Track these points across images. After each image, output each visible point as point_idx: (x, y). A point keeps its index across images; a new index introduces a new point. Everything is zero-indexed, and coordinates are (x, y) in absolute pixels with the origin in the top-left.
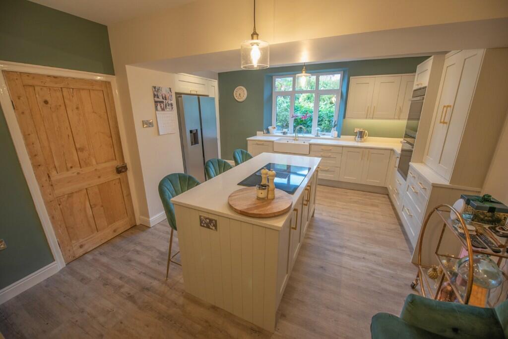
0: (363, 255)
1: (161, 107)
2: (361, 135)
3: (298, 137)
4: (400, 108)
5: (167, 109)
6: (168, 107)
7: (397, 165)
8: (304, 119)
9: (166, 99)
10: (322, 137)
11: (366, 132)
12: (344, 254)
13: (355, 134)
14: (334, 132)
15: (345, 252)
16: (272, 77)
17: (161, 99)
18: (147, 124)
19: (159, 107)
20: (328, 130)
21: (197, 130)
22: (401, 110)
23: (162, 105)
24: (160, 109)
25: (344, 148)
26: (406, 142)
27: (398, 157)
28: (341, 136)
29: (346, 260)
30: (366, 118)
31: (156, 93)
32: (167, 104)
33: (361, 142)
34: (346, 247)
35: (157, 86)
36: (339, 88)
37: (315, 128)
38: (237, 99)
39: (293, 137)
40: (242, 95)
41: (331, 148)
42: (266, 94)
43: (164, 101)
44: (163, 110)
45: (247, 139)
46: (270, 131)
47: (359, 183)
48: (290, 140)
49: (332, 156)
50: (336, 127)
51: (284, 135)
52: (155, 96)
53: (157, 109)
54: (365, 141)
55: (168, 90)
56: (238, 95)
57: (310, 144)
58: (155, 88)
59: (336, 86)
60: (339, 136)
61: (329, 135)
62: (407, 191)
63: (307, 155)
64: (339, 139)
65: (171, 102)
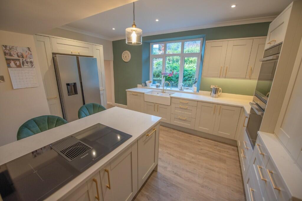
1: (16, 64)
2: (216, 91)
3: (165, 90)
4: (251, 69)
5: (25, 66)
6: (25, 64)
7: (246, 125)
8: (170, 76)
9: (23, 57)
10: (185, 91)
11: (220, 88)
13: (211, 90)
14: (195, 88)
16: (149, 44)
19: (12, 64)
20: (190, 86)
21: (75, 84)
22: (252, 71)
23: (18, 62)
24: (15, 66)
25: (199, 103)
26: (254, 103)
27: (246, 117)
28: (200, 91)
30: (220, 77)
32: (25, 62)
33: (215, 97)
35: (9, 45)
36: (199, 52)
37: (181, 83)
38: (124, 60)
40: (127, 57)
41: (188, 101)
42: (144, 57)
43: (21, 59)
44: (19, 66)
45: (126, 90)
46: (147, 85)
47: (212, 134)
49: (188, 109)
50: (196, 84)
51: (157, 88)
52: (5, 54)
53: (9, 66)
54: (219, 96)
55: (27, 50)
56: (125, 57)
57: (171, 98)
58: (6, 47)
59: (198, 51)
60: (198, 91)
61: (191, 89)
62: (254, 163)
63: (170, 106)
64: (198, 94)
65: (31, 60)
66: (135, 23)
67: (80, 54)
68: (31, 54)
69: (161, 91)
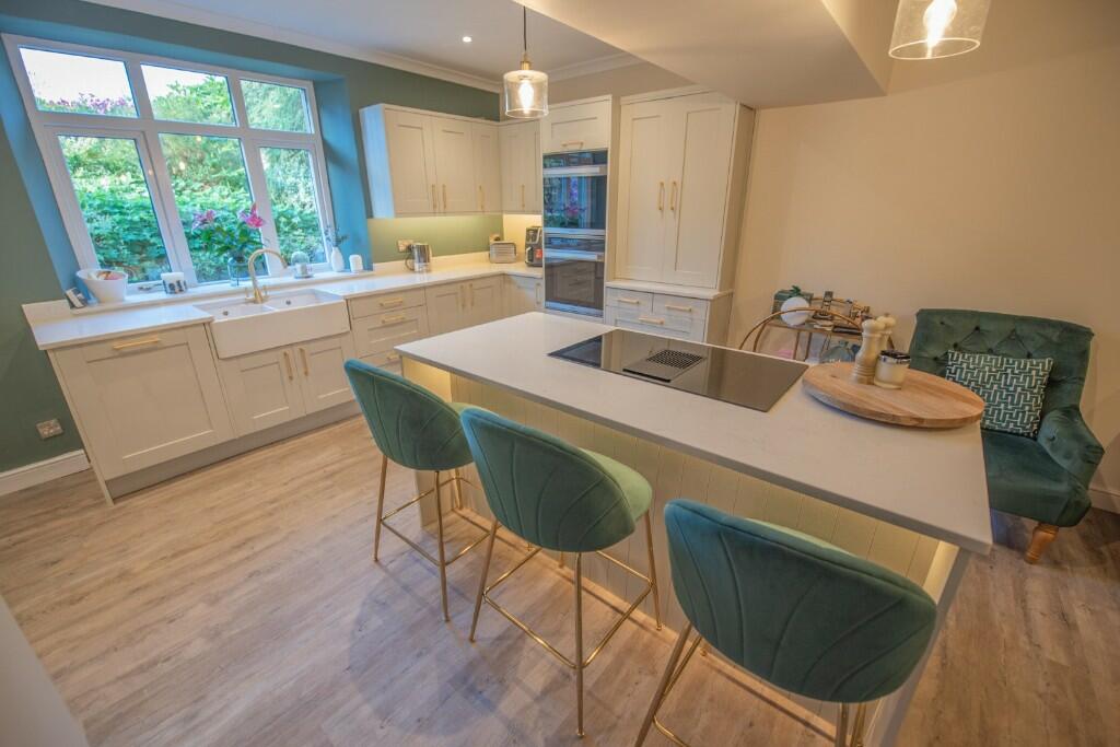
3: (265, 288)
25: (427, 291)
30: (434, 214)
39: (246, 291)
41: (400, 298)
48: (236, 304)
57: (347, 300)
60: (368, 267)
63: (347, 333)
64: (372, 275)
66: (528, 58)
69: (243, 297)
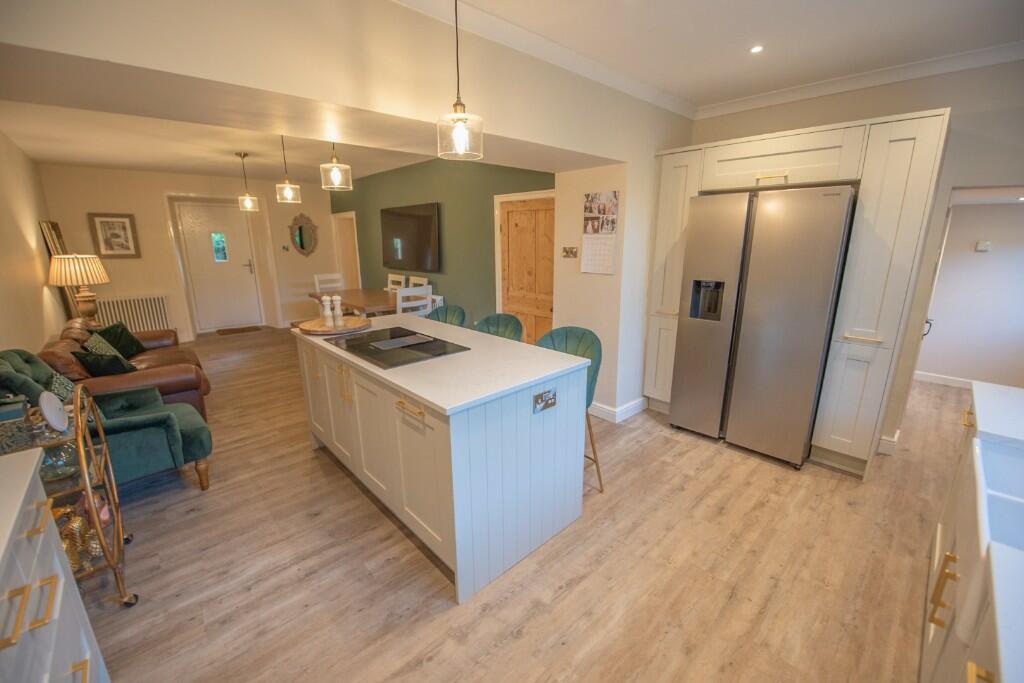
0: (257, 592)
1: (593, 226)
5: (604, 230)
6: (605, 226)
12: (297, 563)
15: (295, 568)
17: (595, 214)
18: (570, 253)
19: (590, 227)
21: (719, 285)
23: (596, 223)
24: (592, 231)
29: (286, 554)
31: (588, 204)
32: (605, 222)
34: (300, 580)
35: (591, 192)
43: (601, 216)
44: (596, 231)
52: (586, 209)
53: (585, 231)
55: (611, 195)
58: (588, 196)
65: (615, 217)
66: (462, 100)
67: (762, 184)
68: (616, 205)
